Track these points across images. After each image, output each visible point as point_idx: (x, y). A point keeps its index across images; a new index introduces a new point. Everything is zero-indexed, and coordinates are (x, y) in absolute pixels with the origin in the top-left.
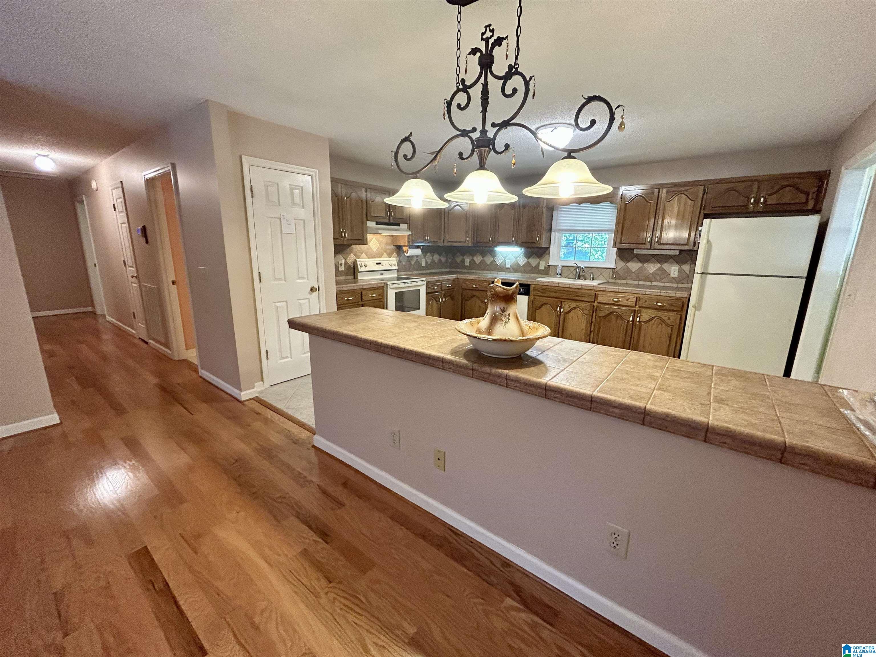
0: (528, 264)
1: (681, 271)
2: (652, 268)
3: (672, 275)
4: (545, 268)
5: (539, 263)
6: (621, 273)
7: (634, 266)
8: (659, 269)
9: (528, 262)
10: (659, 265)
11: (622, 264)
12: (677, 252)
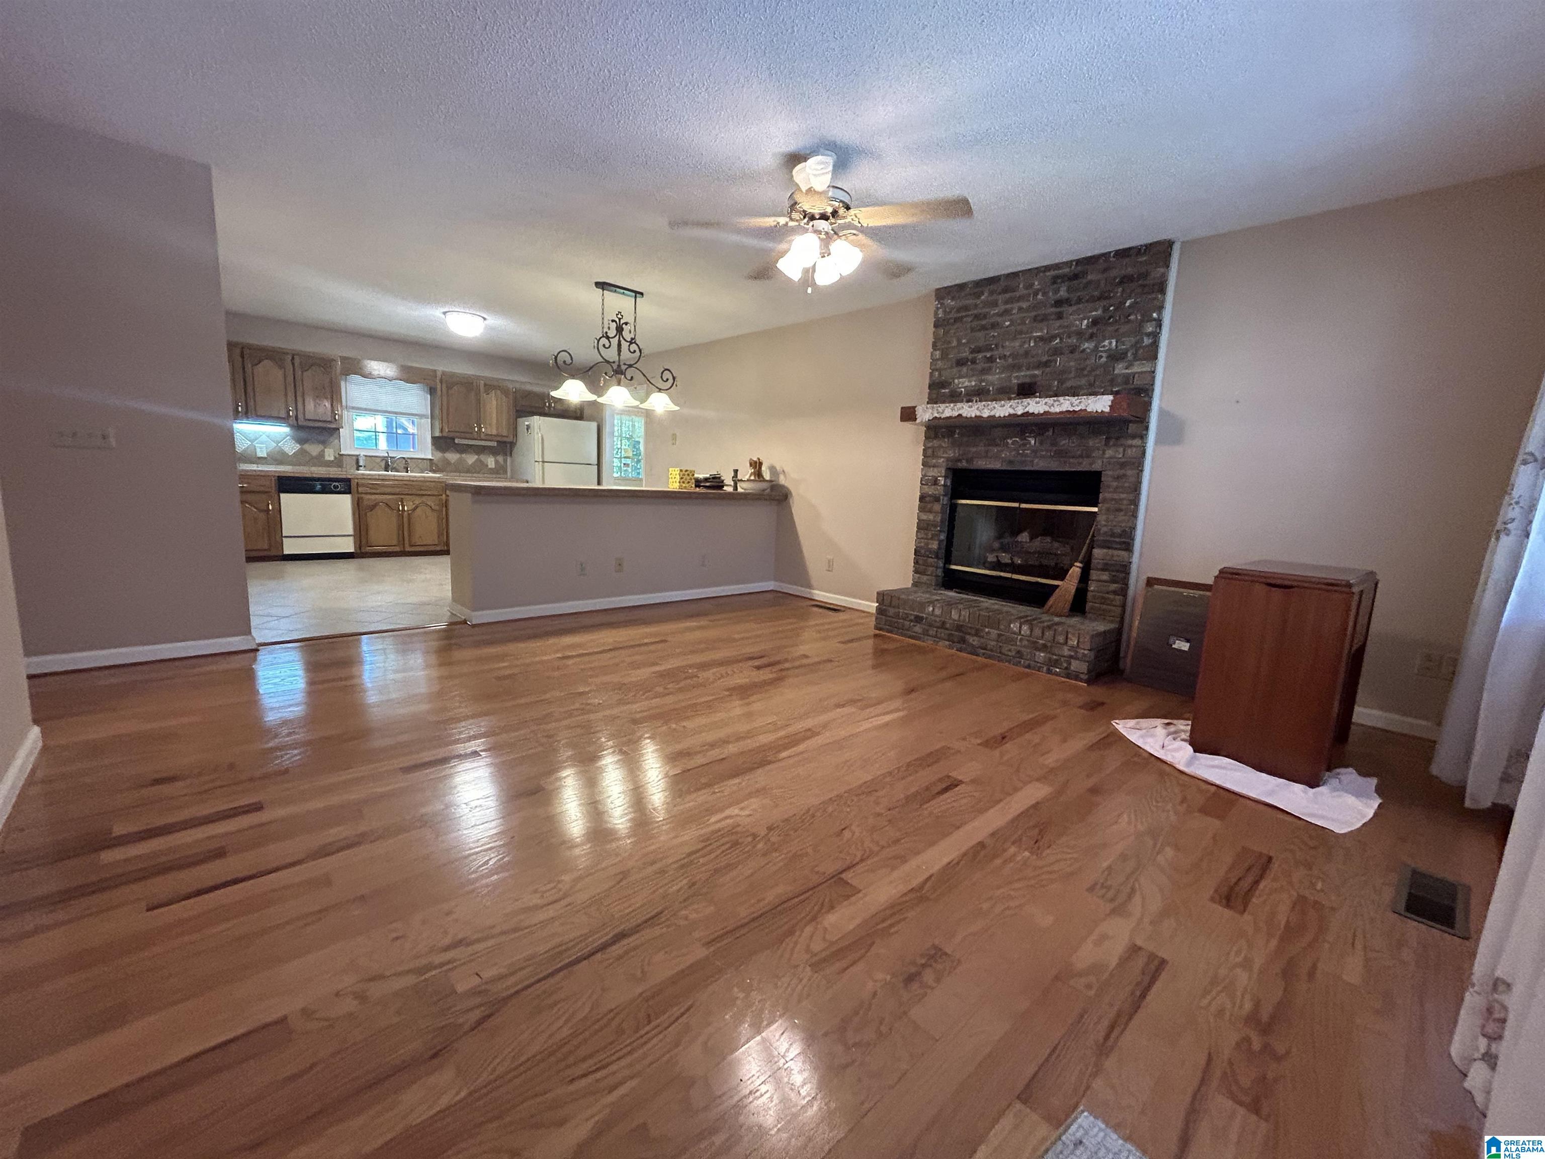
0: (302, 452)
1: (497, 462)
2: (471, 459)
3: (490, 467)
4: (335, 458)
5: (323, 451)
6: (440, 465)
7: (452, 457)
8: (477, 460)
9: (301, 449)
10: (477, 457)
11: (439, 455)
12: (495, 444)
